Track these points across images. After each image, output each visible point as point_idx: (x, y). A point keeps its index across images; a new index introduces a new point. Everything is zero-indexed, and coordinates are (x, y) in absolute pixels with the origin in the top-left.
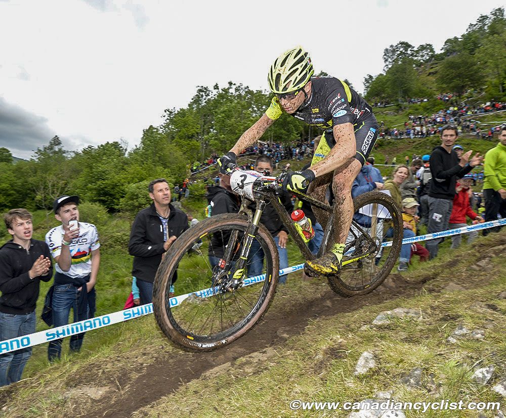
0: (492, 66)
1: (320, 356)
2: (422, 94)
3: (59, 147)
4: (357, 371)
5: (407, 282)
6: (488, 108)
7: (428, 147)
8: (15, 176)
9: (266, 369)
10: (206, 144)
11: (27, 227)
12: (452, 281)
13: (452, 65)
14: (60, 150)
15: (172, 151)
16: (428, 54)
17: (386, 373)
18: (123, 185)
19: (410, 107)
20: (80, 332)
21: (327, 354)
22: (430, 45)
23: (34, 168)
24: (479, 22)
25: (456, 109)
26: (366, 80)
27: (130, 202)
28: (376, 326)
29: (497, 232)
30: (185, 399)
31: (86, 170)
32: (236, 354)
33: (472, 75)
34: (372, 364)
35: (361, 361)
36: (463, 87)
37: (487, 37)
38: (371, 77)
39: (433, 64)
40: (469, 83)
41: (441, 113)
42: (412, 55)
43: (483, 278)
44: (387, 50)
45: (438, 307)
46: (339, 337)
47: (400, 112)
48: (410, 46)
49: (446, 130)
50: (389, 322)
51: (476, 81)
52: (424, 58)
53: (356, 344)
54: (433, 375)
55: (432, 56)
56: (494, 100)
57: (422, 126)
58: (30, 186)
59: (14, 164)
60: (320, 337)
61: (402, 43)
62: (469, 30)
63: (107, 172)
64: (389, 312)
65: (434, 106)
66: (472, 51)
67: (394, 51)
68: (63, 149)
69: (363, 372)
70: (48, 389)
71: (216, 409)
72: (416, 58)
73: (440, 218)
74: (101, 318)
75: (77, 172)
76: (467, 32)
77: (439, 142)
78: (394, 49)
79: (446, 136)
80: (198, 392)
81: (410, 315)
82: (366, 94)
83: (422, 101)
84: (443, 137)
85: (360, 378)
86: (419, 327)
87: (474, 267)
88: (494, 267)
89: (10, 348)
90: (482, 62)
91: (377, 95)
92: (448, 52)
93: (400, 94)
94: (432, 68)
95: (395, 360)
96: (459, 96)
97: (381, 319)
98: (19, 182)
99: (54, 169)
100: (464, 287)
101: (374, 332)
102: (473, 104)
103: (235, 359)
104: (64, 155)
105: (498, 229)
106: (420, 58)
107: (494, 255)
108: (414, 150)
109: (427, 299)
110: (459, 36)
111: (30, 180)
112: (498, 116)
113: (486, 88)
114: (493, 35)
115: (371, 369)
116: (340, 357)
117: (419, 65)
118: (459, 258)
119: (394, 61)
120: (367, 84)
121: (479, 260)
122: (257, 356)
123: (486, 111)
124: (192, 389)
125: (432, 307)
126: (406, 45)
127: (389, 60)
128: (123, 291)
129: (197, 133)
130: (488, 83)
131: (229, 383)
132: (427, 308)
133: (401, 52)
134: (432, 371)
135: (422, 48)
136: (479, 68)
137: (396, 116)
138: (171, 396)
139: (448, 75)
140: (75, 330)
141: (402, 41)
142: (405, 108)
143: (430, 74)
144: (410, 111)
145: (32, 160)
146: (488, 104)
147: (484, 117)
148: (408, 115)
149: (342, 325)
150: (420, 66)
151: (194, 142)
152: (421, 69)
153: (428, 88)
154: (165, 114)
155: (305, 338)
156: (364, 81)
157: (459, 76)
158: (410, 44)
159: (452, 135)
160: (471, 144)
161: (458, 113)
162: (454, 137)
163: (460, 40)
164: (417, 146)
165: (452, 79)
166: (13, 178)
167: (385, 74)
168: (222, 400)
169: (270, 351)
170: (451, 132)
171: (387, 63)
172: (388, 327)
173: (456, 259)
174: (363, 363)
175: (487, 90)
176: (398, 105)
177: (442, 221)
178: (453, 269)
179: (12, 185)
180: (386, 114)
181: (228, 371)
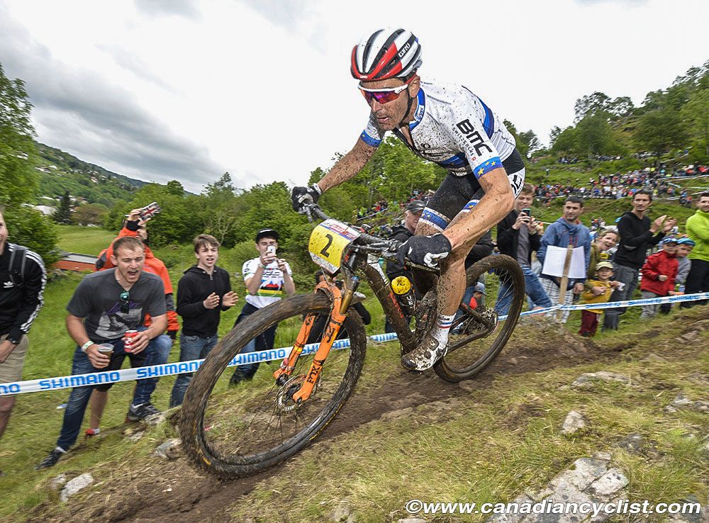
0: (700, 124)
1: (515, 412)
2: (616, 151)
3: (229, 183)
4: (564, 429)
5: (599, 349)
6: (691, 172)
7: (618, 210)
8: (185, 210)
9: (452, 418)
10: (374, 190)
11: (210, 254)
12: (652, 352)
13: (653, 121)
14: (229, 186)
15: (339, 195)
16: (625, 107)
17: (598, 435)
18: (288, 226)
19: (601, 164)
20: (256, 362)
21: (522, 410)
22: (629, 98)
23: (203, 202)
24: (689, 74)
25: (653, 169)
26: (553, 132)
27: (296, 243)
28: (576, 387)
29: (704, 305)
30: (367, 438)
31: (253, 209)
32: (415, 400)
33: (675, 134)
34: (581, 424)
35: (569, 420)
36: (664, 146)
37: (697, 92)
38: (558, 129)
39: (631, 119)
40: (671, 142)
41: (637, 173)
42: (608, 107)
43: (689, 352)
44: (579, 100)
45: (649, 374)
46: (534, 394)
47: (589, 168)
48: (606, 97)
49: (639, 194)
50: (592, 385)
51: (679, 139)
52: (621, 112)
53: (555, 404)
54: (655, 443)
55: (630, 110)
56: (698, 163)
57: (612, 186)
58: (199, 220)
59: (185, 198)
60: (511, 393)
61: (597, 94)
62: (675, 83)
63: (274, 212)
64: (593, 375)
65: (628, 165)
66: (677, 107)
67: (587, 102)
68: (233, 186)
69: (571, 432)
70: (226, 412)
71: (403, 452)
72: (612, 111)
73: (623, 287)
74: (277, 350)
75: (245, 209)
76: (673, 85)
77: (630, 206)
78: (588, 100)
79: (638, 200)
80: (380, 433)
81: (618, 379)
82: (551, 147)
83: (614, 159)
84: (635, 202)
85: (568, 438)
86: (628, 393)
87: (679, 339)
88: (702, 342)
89: (189, 369)
90: (688, 119)
91: (564, 149)
92: (649, 106)
93: (590, 149)
94: (629, 123)
95: (607, 423)
96: (658, 155)
97: (582, 381)
98: (189, 216)
99: (223, 205)
100: (668, 360)
101: (574, 393)
102: (674, 166)
103: (416, 405)
104: (233, 191)
105: (704, 302)
106: (616, 111)
107: (702, 329)
108: (601, 212)
109: (635, 366)
110: (664, 89)
111: (200, 214)
112: (701, 182)
113: (690, 149)
114: (704, 89)
115: (580, 429)
116: (538, 415)
117: (615, 118)
118: (659, 329)
119: (586, 113)
120: (554, 137)
121: (685, 332)
122: (440, 405)
123: (687, 174)
124: (374, 430)
125: (642, 375)
126: (602, 96)
127: (581, 111)
128: (285, 331)
129: (366, 178)
130: (693, 143)
131: (413, 428)
132: (636, 375)
133: (596, 103)
134: (653, 437)
135: (620, 100)
136: (685, 126)
137: (583, 173)
138: (353, 433)
139: (647, 132)
140: (251, 360)
141: (598, 91)
142: (595, 165)
143: (626, 129)
144: (601, 169)
145: (202, 194)
146: (691, 167)
147: (685, 181)
148: (598, 173)
149: (535, 384)
150: (615, 120)
151: (362, 187)
152: (616, 123)
153: (623, 144)
154: (335, 157)
155: (494, 393)
156: (550, 132)
157: (660, 133)
158: (606, 95)
159: (644, 200)
160: (667, 210)
161: (655, 174)
162: (647, 202)
163: (664, 93)
164: (605, 208)
165: (652, 136)
166: (183, 212)
167: (574, 127)
168: (408, 443)
169: (454, 402)
170: (645, 197)
171: (579, 115)
172: (591, 390)
173: (655, 329)
174: (571, 422)
175: (690, 151)
176: (586, 162)
177: (624, 290)
178: (653, 340)
179: (182, 218)
180: (573, 171)
181: (410, 416)
